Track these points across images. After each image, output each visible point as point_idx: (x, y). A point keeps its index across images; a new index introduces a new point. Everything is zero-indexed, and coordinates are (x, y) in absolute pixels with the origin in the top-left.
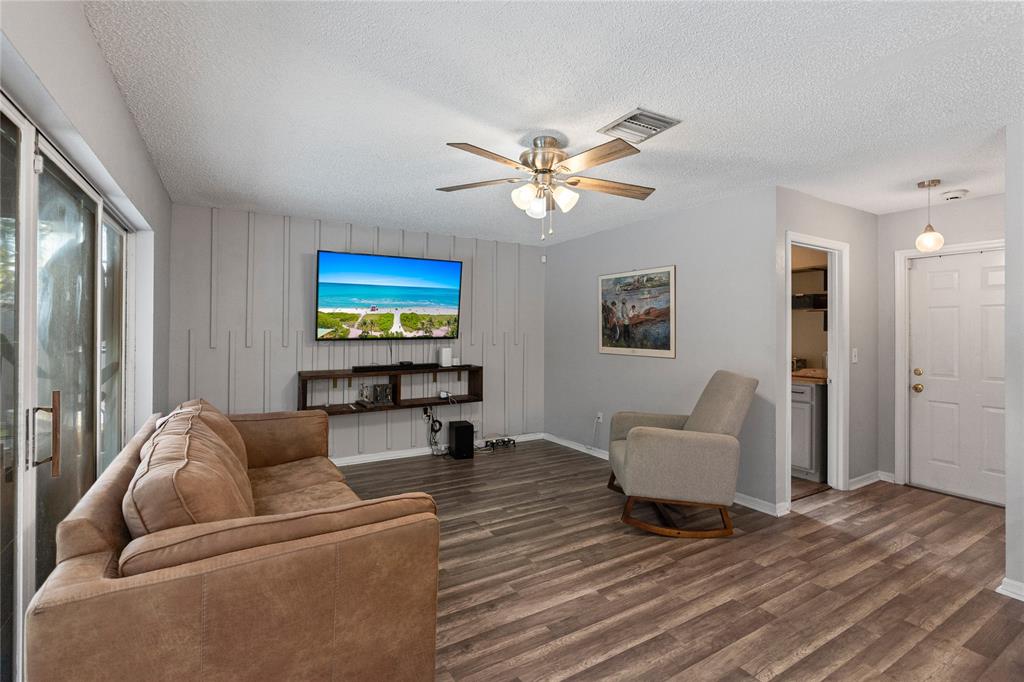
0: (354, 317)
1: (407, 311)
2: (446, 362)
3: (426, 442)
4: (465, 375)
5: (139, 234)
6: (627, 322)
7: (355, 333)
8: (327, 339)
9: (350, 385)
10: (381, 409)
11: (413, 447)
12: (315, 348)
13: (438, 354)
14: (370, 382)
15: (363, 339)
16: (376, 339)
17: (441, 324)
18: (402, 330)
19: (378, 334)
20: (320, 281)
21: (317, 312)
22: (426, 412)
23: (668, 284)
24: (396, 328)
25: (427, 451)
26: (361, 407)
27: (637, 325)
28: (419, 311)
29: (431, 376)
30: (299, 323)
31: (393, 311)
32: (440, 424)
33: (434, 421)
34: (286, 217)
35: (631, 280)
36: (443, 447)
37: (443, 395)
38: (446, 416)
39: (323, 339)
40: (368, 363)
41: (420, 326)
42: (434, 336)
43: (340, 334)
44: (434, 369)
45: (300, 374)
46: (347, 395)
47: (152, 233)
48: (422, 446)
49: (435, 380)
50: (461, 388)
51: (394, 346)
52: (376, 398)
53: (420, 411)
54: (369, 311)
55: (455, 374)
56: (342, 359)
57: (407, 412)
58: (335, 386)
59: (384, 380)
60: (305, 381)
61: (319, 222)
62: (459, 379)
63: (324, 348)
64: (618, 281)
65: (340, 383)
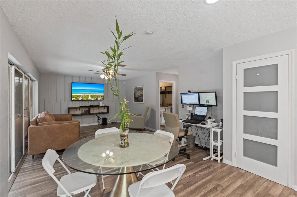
0: (80, 96)
1: (92, 94)
2: (101, 105)
3: (97, 122)
4: (106, 108)
5: (35, 82)
6: (137, 96)
7: (80, 99)
8: (74, 100)
9: (79, 110)
10: (86, 115)
11: (94, 123)
12: (72, 102)
13: (99, 103)
14: (84, 109)
15: (82, 100)
16: (85, 100)
17: (100, 97)
18: (91, 98)
19: (86, 99)
20: (72, 88)
21: (72, 95)
22: (97, 116)
23: (143, 89)
24: (90, 98)
25: (97, 124)
26: (82, 114)
27: (139, 97)
28: (95, 94)
29: (98, 108)
30: (68, 97)
31: (89, 94)
32: (100, 118)
33: (99, 118)
34: (65, 76)
35: (138, 88)
36: (101, 123)
37: (100, 112)
38: (102, 117)
39: (73, 100)
40: (83, 105)
41: (95, 97)
42: (98, 99)
43: (77, 99)
44: (98, 106)
45: (68, 107)
46: (79, 112)
47: (37, 81)
48: (96, 123)
49: (99, 109)
50: (105, 111)
51: (89, 102)
52: (85, 113)
53: (95, 115)
54: (83, 95)
55: (104, 108)
56: (77, 105)
57: (92, 116)
58: (76, 110)
59: (87, 109)
60: (69, 109)
61: (72, 76)
62: (105, 109)
63: (74, 102)
64: (136, 88)
65: (77, 109)
